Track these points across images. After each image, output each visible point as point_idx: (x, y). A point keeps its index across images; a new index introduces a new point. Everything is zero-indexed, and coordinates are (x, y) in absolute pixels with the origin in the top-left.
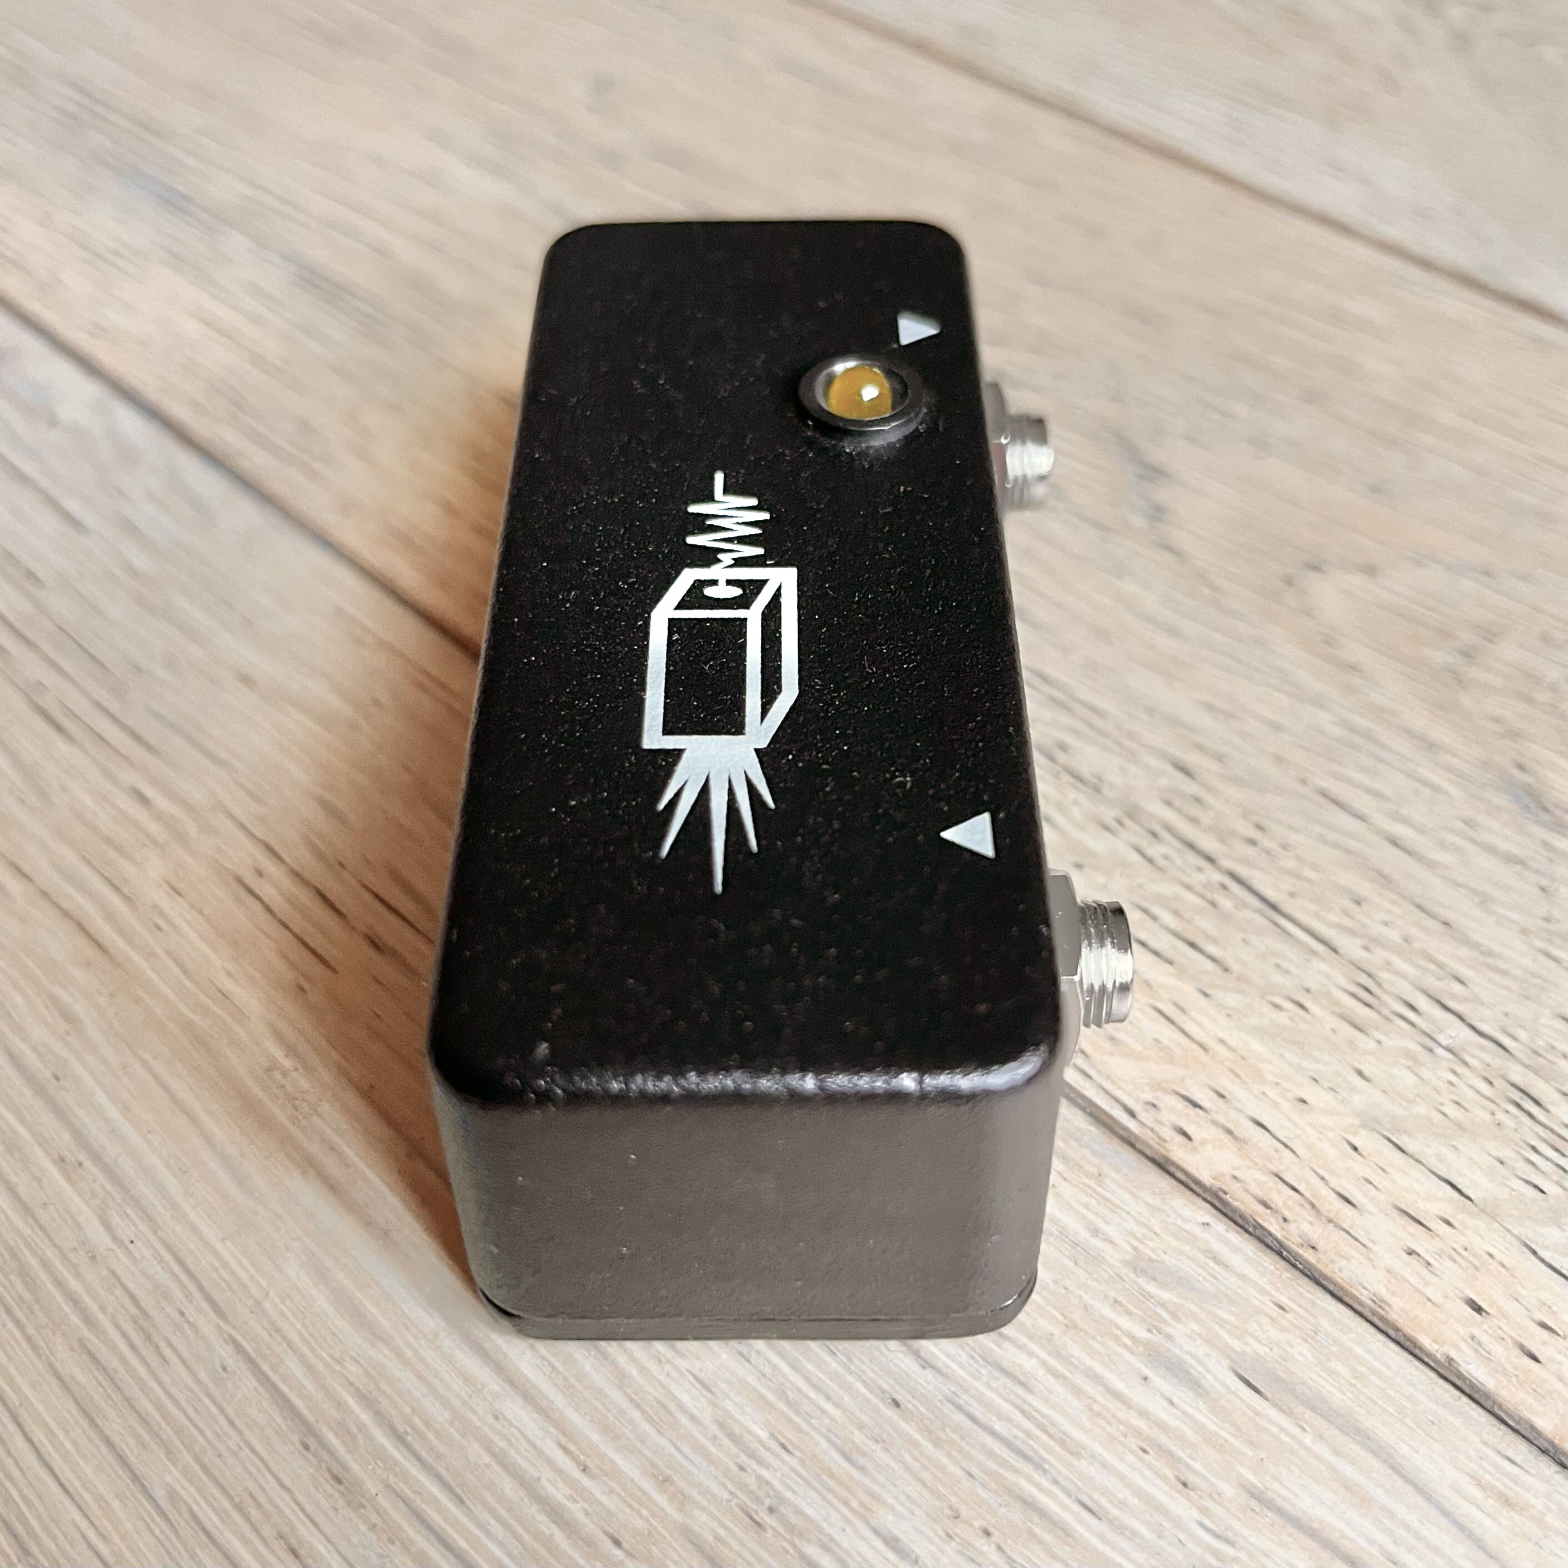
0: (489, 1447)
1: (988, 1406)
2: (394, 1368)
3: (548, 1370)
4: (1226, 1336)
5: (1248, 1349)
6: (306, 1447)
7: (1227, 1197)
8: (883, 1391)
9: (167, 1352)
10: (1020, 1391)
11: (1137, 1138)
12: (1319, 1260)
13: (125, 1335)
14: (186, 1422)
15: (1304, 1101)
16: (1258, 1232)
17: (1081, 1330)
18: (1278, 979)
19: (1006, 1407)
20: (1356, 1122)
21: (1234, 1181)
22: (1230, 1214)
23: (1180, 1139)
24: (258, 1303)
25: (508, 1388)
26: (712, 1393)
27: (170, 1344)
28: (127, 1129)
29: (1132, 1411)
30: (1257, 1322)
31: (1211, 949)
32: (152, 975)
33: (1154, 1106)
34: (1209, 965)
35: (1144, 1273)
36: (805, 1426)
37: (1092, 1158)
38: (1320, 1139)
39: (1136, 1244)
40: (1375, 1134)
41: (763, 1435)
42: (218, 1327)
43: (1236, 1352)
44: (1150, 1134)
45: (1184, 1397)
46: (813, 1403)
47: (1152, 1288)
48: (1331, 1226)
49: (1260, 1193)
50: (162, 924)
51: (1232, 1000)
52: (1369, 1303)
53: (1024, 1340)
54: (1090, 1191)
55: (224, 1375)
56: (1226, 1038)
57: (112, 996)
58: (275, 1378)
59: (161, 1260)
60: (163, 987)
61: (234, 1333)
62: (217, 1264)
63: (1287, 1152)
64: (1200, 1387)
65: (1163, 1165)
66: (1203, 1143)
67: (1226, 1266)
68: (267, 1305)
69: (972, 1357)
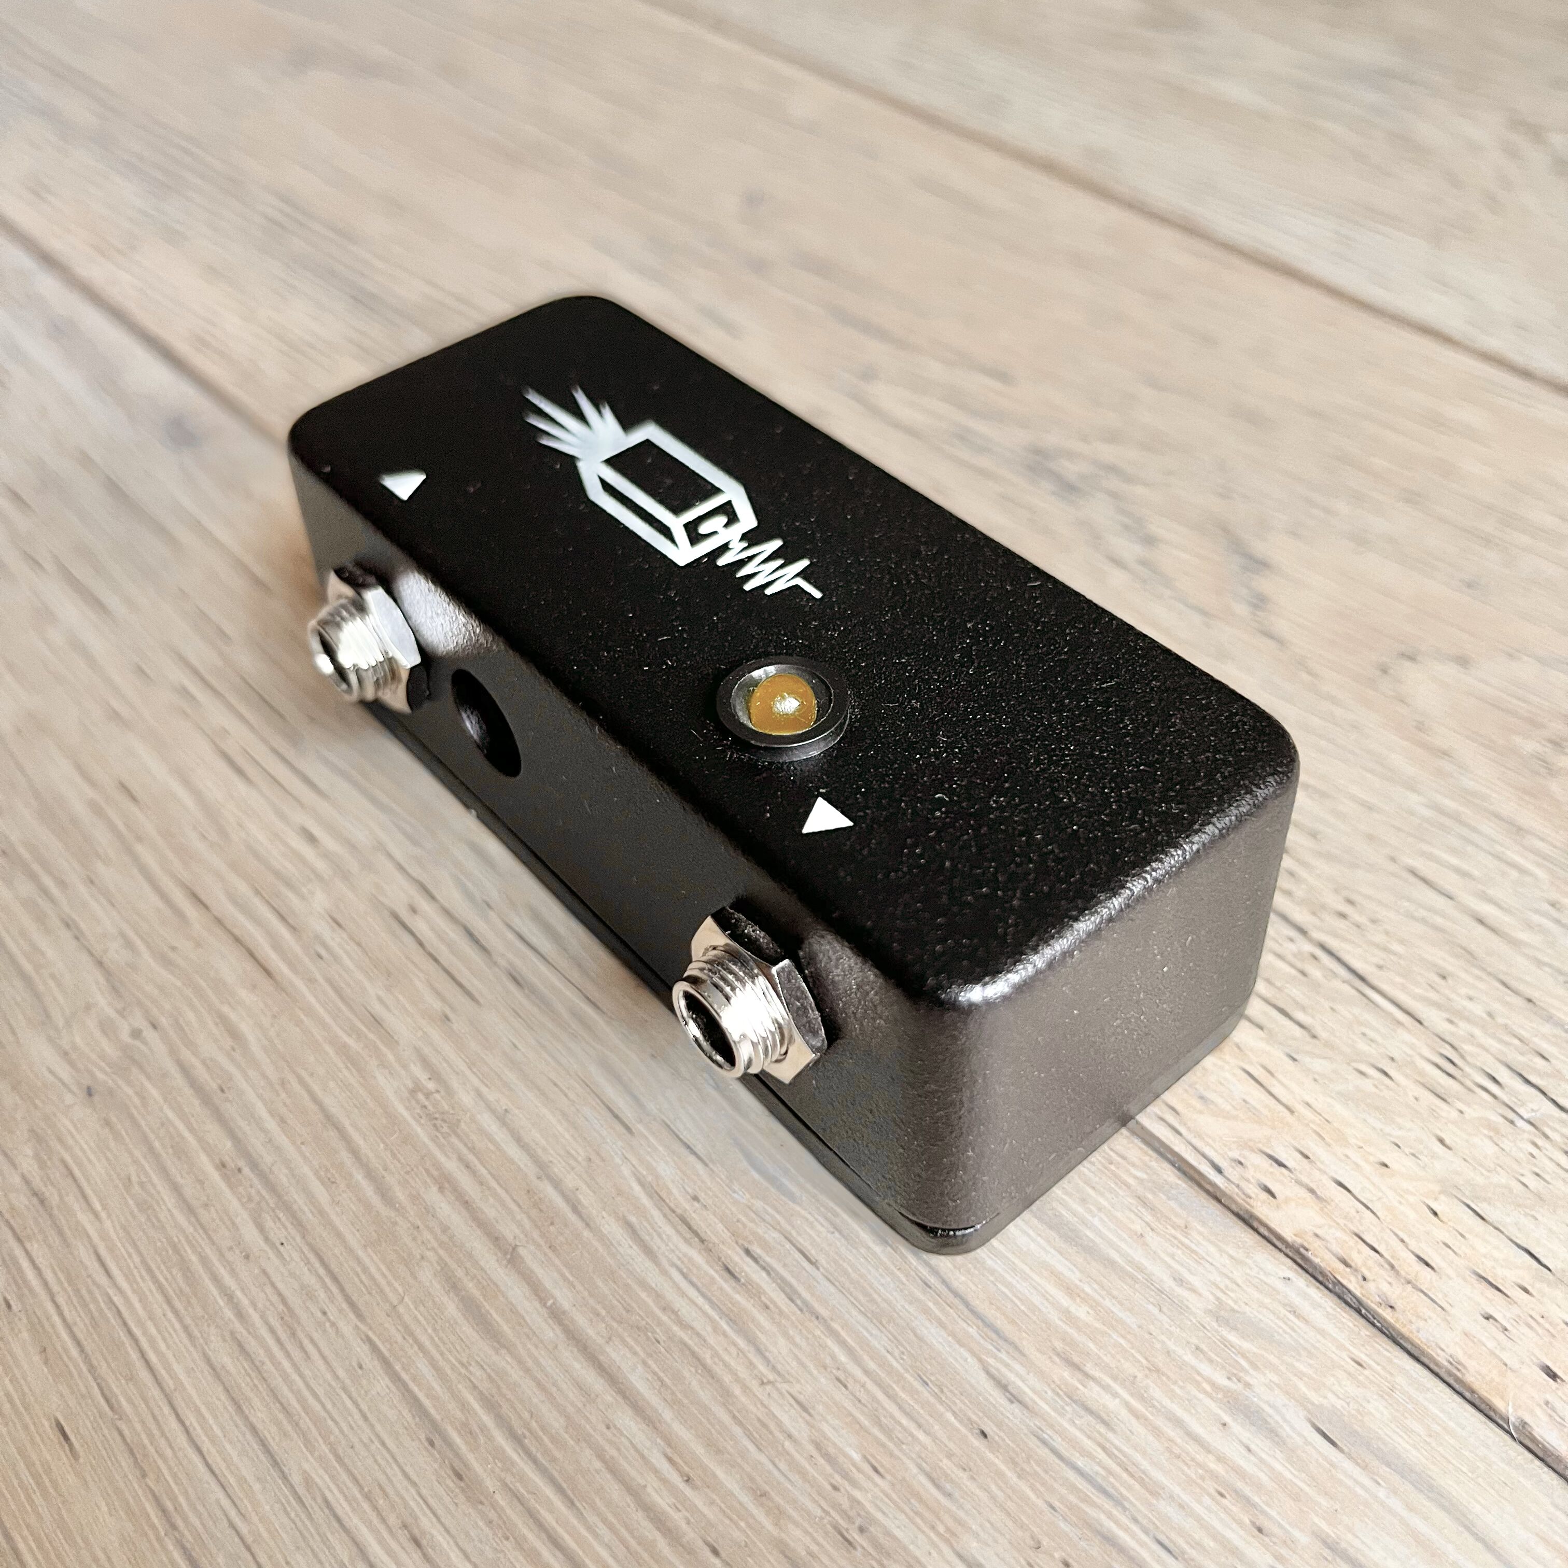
0: (600, 1455)
1: (1073, 1443)
2: (515, 1374)
3: (657, 1384)
4: (1304, 1389)
5: (1325, 1402)
6: (432, 1444)
7: (1309, 1255)
8: (971, 1422)
9: (310, 1348)
10: (1102, 1429)
11: (1224, 1194)
12: (1397, 1320)
13: (272, 1331)
14: (323, 1414)
15: (1386, 1166)
16: (1337, 1289)
17: (1163, 1374)
18: (1363, 1046)
19: (1088, 1444)
20: (1436, 1188)
21: (1316, 1239)
22: (1310, 1270)
23: (1264, 1196)
24: (395, 1307)
25: (619, 1399)
26: (810, 1414)
27: (312, 1341)
28: (283, 1140)
29: (1210, 1456)
30: (1333, 1376)
31: (1300, 1016)
32: (312, 1000)
33: (1241, 1163)
34: (1298, 1031)
35: (1227, 1323)
36: (897, 1452)
37: (1179, 1210)
38: (1400, 1203)
39: (1220, 1295)
40: (1456, 1200)
41: (856, 1457)
42: (357, 1327)
43: (1313, 1404)
44: (1236, 1190)
45: (1260, 1444)
46: (905, 1429)
47: (1233, 1338)
48: (1409, 1287)
49: (1341, 1253)
50: (323, 952)
51: (1319, 1065)
52: (1446, 1364)
53: (1109, 1381)
54: (1176, 1242)
55: (360, 1372)
56: (1310, 1101)
57: (274, 1017)
58: (404, 1376)
59: (308, 1263)
60: (321, 1010)
61: (370, 1334)
62: (359, 1270)
63: (1368, 1212)
64: (1277, 1435)
65: (1248, 1220)
66: (1287, 1200)
67: (1307, 1322)
68: (401, 1309)
69: (1058, 1394)
